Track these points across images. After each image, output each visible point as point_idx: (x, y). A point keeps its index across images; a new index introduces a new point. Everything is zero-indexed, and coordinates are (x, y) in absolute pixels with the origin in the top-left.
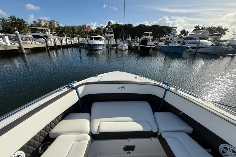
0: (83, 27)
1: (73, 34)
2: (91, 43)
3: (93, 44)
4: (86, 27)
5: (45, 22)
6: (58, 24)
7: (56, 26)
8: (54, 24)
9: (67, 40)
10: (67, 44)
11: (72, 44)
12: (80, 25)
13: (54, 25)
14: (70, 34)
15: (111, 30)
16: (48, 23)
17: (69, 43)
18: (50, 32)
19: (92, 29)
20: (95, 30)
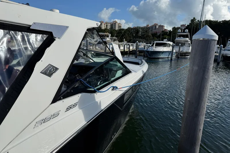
0: (152, 27)
1: (136, 38)
2: (150, 50)
3: (153, 50)
4: (157, 27)
5: (105, 25)
6: (120, 25)
7: (117, 29)
8: (115, 26)
9: (126, 46)
10: (124, 50)
11: (130, 51)
12: (148, 25)
13: (115, 28)
14: (132, 38)
15: (186, 32)
16: (109, 25)
17: (126, 50)
18: (110, 37)
19: (165, 29)
20: (169, 31)
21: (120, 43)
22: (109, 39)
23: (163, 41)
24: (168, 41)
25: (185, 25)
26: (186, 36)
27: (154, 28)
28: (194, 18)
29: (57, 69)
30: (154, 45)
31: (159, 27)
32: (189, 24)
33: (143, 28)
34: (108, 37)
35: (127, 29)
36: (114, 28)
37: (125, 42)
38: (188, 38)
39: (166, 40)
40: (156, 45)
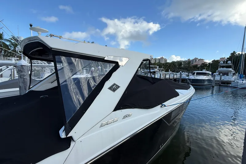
1: (179, 69)
7: (163, 62)
9: (171, 75)
10: (170, 78)
16: (157, 60)
18: (158, 68)
19: (205, 62)
20: (208, 63)
21: (166, 73)
22: (157, 70)
23: (202, 71)
24: (207, 71)
25: (225, 58)
26: (230, 67)
27: (194, 61)
28: (234, 52)
29: (119, 87)
30: (195, 74)
31: (199, 60)
32: (229, 57)
33: (184, 62)
34: (156, 68)
35: (171, 63)
36: (161, 62)
37: (170, 72)
38: (231, 69)
39: (205, 70)
40: (196, 74)
